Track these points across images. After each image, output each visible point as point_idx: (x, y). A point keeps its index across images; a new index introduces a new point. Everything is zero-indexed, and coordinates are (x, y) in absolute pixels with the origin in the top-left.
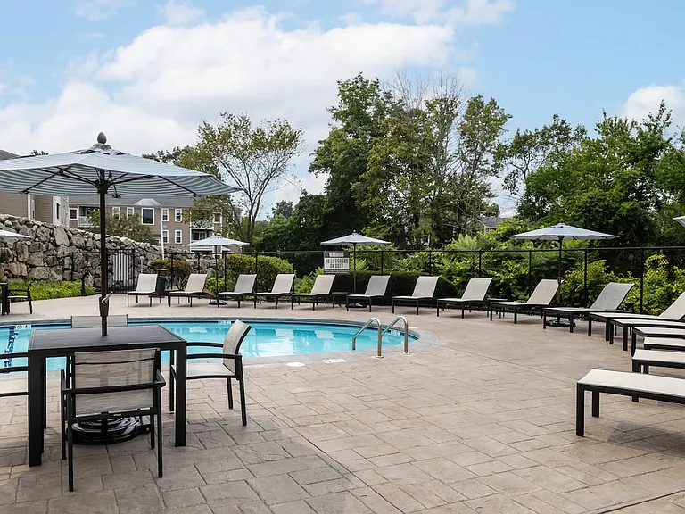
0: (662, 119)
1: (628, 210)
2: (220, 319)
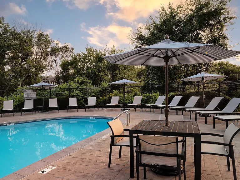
0: (106, 49)
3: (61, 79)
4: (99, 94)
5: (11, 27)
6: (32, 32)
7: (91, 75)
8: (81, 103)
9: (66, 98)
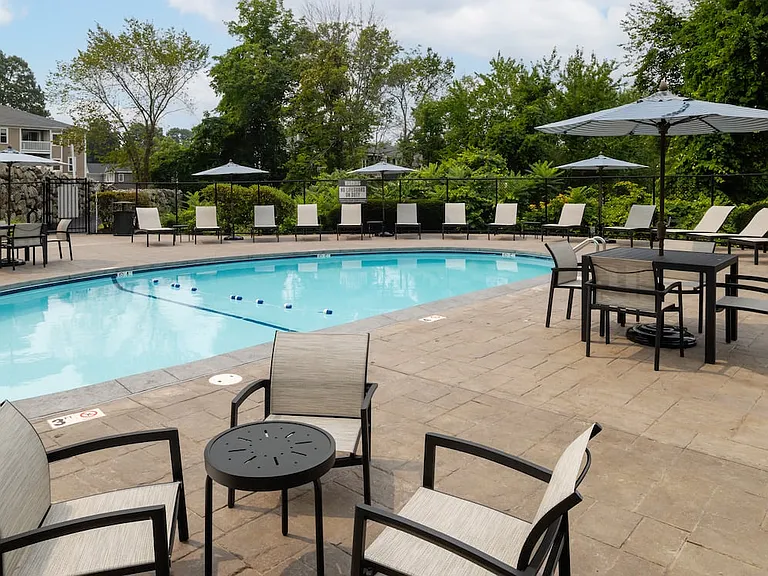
0: (553, 64)
1: (533, 142)
2: (318, 252)
3: (416, 151)
4: (525, 197)
5: (296, 18)
6: (346, 26)
7: (502, 142)
8: (475, 221)
9: (437, 203)
